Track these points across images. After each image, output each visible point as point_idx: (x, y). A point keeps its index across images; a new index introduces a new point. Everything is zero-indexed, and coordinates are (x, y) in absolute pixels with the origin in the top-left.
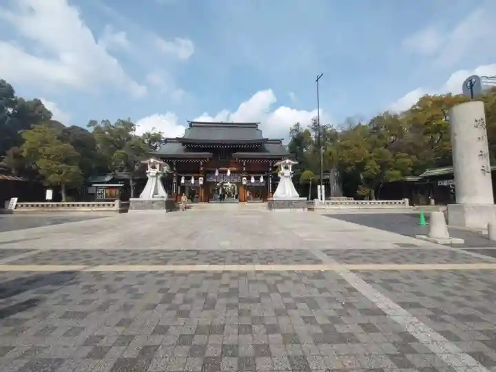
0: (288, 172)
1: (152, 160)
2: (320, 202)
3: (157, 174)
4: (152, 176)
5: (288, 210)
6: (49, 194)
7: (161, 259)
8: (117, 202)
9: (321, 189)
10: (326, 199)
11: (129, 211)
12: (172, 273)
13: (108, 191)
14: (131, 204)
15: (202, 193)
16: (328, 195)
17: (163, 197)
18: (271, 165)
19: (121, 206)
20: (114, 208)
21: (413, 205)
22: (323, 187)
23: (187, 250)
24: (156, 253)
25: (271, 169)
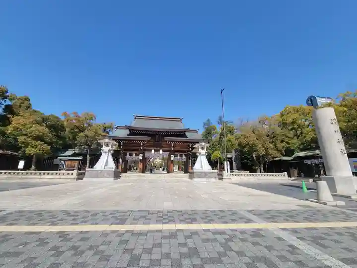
0: (203, 152)
1: (106, 141)
2: (226, 173)
3: (109, 151)
4: (105, 153)
5: (204, 180)
6: (21, 164)
7: (118, 219)
8: (75, 172)
9: (226, 165)
10: (230, 172)
11: (84, 178)
12: (132, 233)
13: (70, 163)
14: (86, 173)
15: (141, 166)
16: (231, 168)
17: (112, 168)
18: (191, 146)
19: (79, 174)
20: (72, 176)
21: (290, 177)
22: (228, 162)
23: (139, 211)
24: (113, 213)
25: (190, 150)
